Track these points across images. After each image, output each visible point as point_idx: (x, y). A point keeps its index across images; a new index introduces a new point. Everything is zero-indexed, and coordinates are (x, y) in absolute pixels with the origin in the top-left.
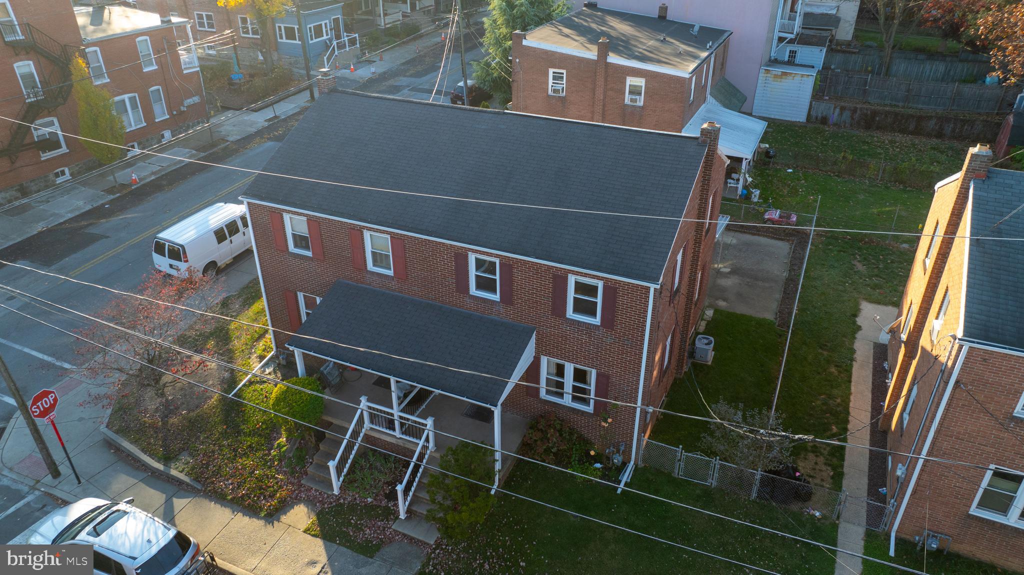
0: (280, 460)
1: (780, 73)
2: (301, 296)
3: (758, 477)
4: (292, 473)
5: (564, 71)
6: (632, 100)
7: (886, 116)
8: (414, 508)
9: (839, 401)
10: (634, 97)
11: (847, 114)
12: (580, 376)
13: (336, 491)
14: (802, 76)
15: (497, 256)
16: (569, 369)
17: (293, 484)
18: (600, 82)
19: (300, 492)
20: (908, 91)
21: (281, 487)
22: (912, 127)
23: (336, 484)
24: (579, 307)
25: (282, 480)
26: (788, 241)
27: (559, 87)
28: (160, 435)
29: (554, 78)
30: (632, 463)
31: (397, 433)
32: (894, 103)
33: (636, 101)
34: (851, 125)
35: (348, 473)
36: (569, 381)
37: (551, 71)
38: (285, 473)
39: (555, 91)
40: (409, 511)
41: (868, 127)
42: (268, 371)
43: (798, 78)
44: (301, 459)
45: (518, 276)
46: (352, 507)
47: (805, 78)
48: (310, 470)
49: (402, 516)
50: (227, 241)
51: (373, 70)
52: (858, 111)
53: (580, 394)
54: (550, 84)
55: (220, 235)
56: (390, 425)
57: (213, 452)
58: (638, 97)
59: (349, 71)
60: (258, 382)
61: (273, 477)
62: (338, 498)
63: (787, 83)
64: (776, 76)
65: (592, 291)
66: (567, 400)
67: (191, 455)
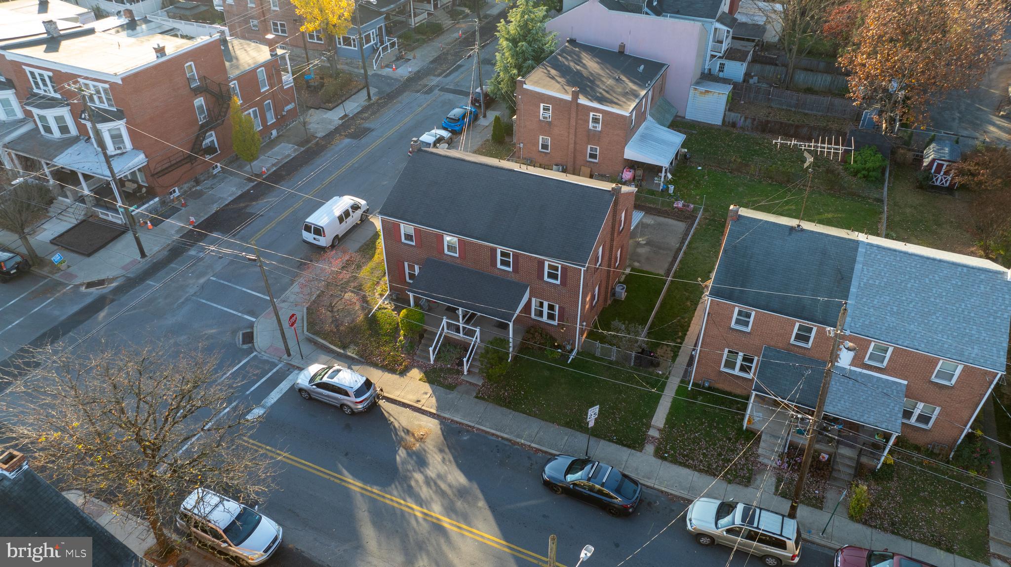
0: (402, 348)
1: (704, 91)
2: (406, 264)
3: (633, 355)
4: (409, 354)
5: (551, 106)
6: (593, 127)
7: (775, 124)
8: (471, 369)
9: (686, 320)
10: (595, 125)
11: (749, 121)
12: (551, 307)
13: (432, 362)
14: (719, 93)
15: (511, 251)
16: (546, 304)
17: (410, 359)
18: (573, 115)
19: (414, 363)
20: (798, 100)
21: (404, 360)
22: (792, 132)
23: (432, 358)
24: (551, 275)
25: (404, 357)
26: (686, 222)
27: (547, 115)
28: (337, 336)
29: (544, 109)
30: (576, 349)
31: (461, 335)
32: (788, 108)
33: (596, 127)
34: (752, 129)
35: (437, 354)
36: (545, 310)
37: (542, 105)
38: (405, 354)
39: (544, 118)
40: (468, 371)
41: (763, 131)
42: (386, 302)
43: (716, 95)
44: (412, 347)
45: (521, 260)
46: (441, 370)
47: (721, 95)
48: (418, 352)
49: (465, 373)
50: (344, 222)
51: (410, 70)
52: (757, 120)
53: (551, 317)
54: (541, 113)
55: (341, 219)
56: (458, 330)
57: (367, 344)
58: (597, 125)
59: (391, 70)
60: (383, 309)
61: (400, 356)
62: (433, 365)
63: (709, 97)
64: (701, 93)
65: (556, 269)
66: (545, 318)
67: (355, 345)
